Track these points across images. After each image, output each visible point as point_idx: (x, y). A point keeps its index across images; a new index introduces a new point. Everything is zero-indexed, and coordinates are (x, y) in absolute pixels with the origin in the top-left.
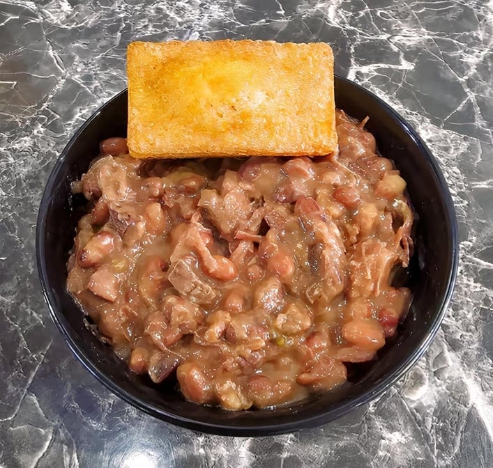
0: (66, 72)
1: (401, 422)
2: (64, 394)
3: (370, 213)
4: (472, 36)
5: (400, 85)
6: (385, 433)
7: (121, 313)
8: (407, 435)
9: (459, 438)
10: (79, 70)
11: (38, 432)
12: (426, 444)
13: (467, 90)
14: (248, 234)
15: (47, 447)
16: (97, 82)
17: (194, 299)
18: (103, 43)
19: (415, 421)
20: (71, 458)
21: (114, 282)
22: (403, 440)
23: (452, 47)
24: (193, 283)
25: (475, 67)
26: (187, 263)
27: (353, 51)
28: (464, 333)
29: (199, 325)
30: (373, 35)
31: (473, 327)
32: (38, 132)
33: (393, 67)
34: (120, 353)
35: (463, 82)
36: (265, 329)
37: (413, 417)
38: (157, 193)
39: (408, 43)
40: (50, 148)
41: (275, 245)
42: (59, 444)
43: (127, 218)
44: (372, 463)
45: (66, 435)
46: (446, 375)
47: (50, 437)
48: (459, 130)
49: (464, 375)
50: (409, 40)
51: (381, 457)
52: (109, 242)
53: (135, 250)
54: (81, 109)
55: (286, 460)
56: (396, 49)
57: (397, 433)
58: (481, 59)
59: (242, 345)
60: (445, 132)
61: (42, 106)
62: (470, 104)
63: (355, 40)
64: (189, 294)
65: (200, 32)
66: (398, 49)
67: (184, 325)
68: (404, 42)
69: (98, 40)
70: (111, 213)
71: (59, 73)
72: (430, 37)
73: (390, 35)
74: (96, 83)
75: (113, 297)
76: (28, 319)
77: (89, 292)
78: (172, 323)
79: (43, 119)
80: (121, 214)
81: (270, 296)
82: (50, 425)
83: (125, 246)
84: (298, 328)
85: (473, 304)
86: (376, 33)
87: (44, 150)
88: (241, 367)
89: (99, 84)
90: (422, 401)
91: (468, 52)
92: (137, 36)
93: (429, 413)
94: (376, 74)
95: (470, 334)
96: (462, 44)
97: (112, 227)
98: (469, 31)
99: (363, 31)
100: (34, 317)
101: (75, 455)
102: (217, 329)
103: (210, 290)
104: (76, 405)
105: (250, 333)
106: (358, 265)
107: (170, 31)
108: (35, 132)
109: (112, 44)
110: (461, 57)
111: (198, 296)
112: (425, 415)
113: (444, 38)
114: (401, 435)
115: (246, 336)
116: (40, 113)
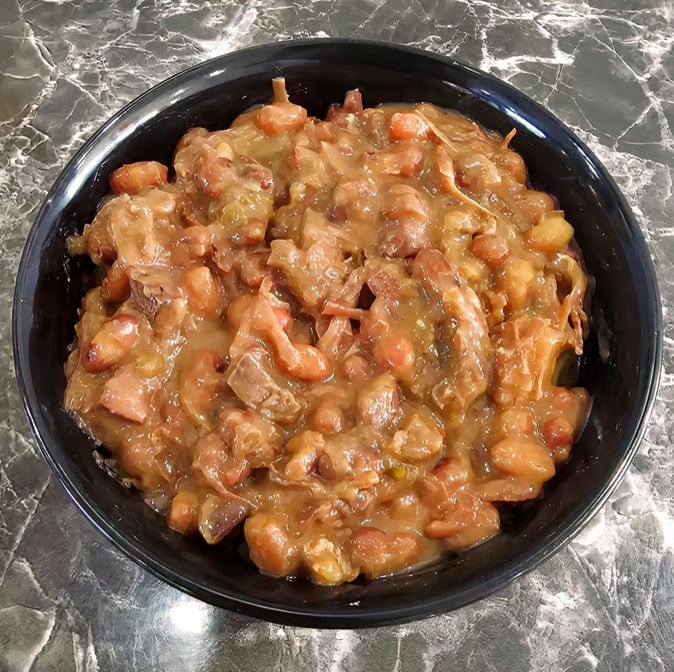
0: (56, 69)
1: (568, 578)
2: (71, 556)
3: (523, 275)
4: (653, 15)
5: (554, 87)
6: (546, 595)
7: (154, 439)
8: (576, 596)
9: (650, 597)
10: (77, 66)
11: (33, 615)
12: (604, 609)
13: (649, 94)
14: (342, 308)
15: (48, 638)
16: (104, 84)
17: (268, 414)
18: (113, 25)
19: (587, 575)
20: (85, 653)
21: (141, 392)
22: (572, 604)
23: (626, 32)
24: (266, 388)
25: (660, 60)
26: (256, 358)
27: (484, 36)
28: (654, 446)
29: (277, 453)
30: (512, 14)
31: (666, 438)
32: (16, 162)
33: (543, 60)
34: (155, 502)
35: (643, 83)
36: (376, 455)
37: (585, 571)
38: (203, 250)
39: (564, 26)
40: (36, 187)
41: (384, 323)
42: (67, 632)
43: (159, 292)
44: (528, 639)
45: (77, 618)
46: (630, 508)
47: (52, 623)
48: (639, 152)
49: (654, 507)
50: (565, 21)
51: (541, 629)
52: (131, 330)
53: (173, 342)
54: (81, 127)
55: (405, 640)
56: (547, 34)
57: (562, 594)
58: (668, 48)
59: (344, 482)
60: (620, 155)
61: (22, 121)
62: (653, 115)
63: (486, 21)
64: (260, 405)
65: (258, 8)
66: (549, 34)
67: (254, 454)
68: (557, 23)
69: (105, 20)
70: (133, 285)
71: (46, 72)
72: (595, 17)
73: (537, 14)
74: (104, 87)
75: (141, 415)
76: (12, 446)
77: (102, 409)
78: (236, 452)
79: (25, 142)
80: (149, 286)
81: (380, 403)
82: (53, 604)
83: (157, 336)
84: (425, 451)
85: (664, 405)
86: (517, 11)
87: (27, 189)
88: (342, 516)
89: (107, 88)
90: (597, 546)
91: (649, 39)
92: (164, 15)
93: (607, 564)
94: (518, 70)
95: (662, 447)
96: (641, 27)
97: (136, 307)
98: (649, 7)
99: (498, 7)
100: (21, 443)
101: (91, 648)
102: (304, 460)
103: (291, 400)
104: (90, 573)
105: (355, 463)
106: (509, 354)
107: (213, 7)
108: (13, 161)
109: (126, 27)
110: (640, 45)
111: (274, 410)
112: (601, 566)
113: (614, 18)
114: (568, 597)
115: (349, 468)
116: (18, 132)
